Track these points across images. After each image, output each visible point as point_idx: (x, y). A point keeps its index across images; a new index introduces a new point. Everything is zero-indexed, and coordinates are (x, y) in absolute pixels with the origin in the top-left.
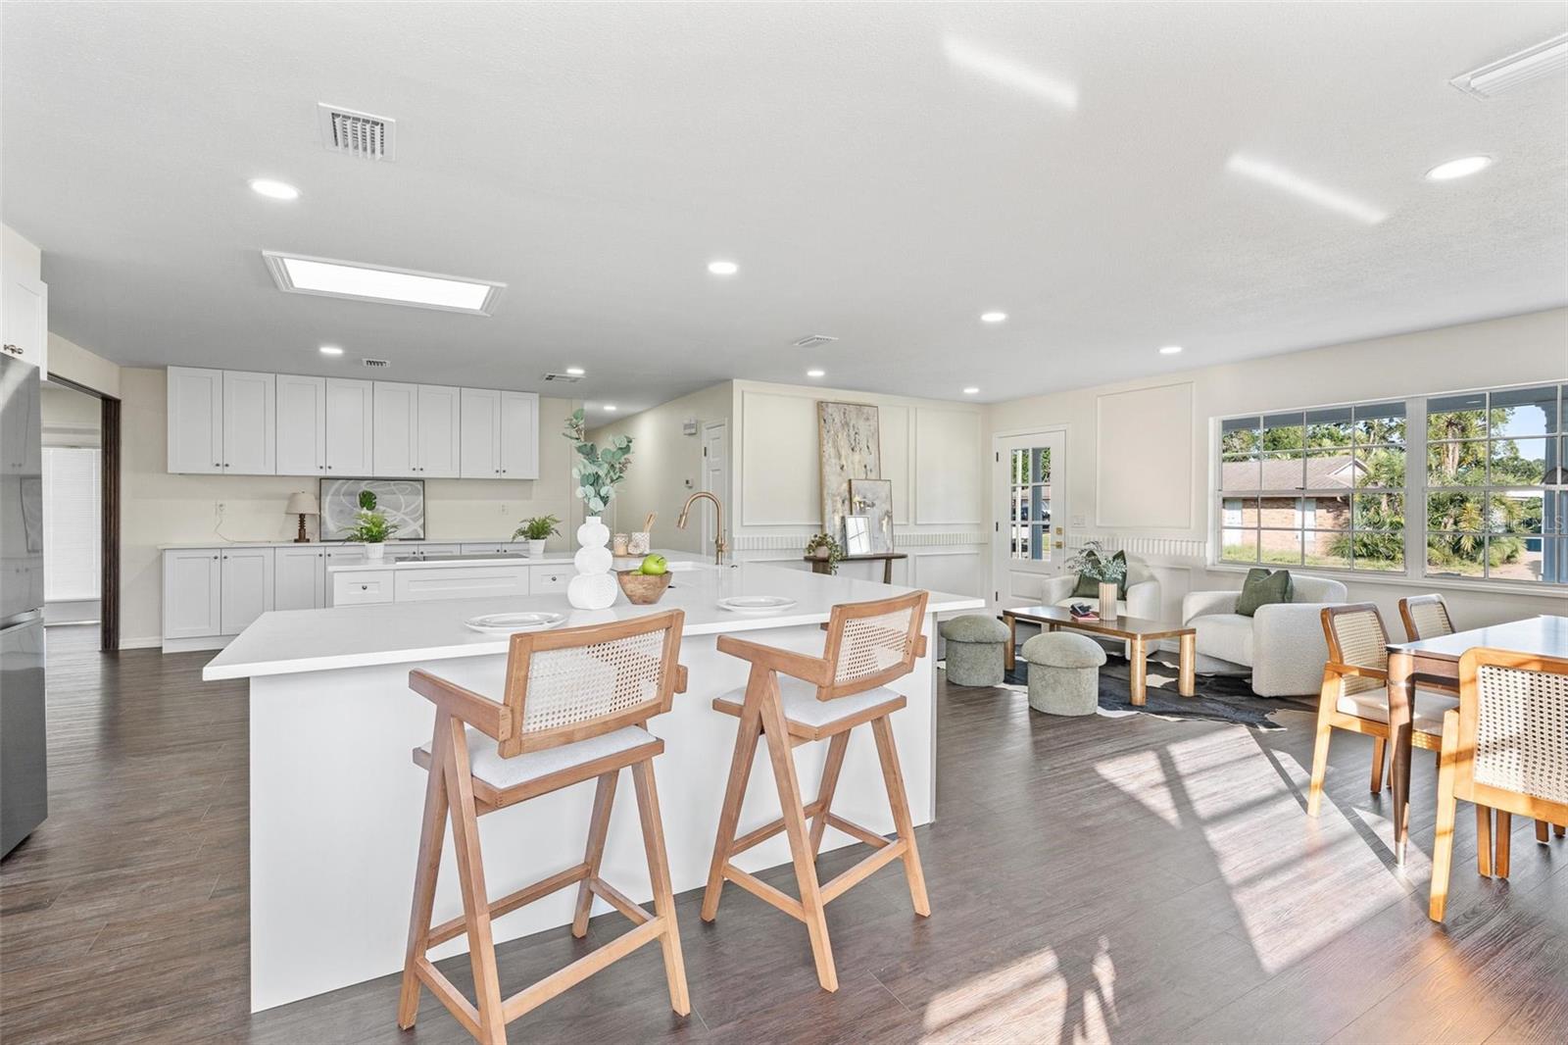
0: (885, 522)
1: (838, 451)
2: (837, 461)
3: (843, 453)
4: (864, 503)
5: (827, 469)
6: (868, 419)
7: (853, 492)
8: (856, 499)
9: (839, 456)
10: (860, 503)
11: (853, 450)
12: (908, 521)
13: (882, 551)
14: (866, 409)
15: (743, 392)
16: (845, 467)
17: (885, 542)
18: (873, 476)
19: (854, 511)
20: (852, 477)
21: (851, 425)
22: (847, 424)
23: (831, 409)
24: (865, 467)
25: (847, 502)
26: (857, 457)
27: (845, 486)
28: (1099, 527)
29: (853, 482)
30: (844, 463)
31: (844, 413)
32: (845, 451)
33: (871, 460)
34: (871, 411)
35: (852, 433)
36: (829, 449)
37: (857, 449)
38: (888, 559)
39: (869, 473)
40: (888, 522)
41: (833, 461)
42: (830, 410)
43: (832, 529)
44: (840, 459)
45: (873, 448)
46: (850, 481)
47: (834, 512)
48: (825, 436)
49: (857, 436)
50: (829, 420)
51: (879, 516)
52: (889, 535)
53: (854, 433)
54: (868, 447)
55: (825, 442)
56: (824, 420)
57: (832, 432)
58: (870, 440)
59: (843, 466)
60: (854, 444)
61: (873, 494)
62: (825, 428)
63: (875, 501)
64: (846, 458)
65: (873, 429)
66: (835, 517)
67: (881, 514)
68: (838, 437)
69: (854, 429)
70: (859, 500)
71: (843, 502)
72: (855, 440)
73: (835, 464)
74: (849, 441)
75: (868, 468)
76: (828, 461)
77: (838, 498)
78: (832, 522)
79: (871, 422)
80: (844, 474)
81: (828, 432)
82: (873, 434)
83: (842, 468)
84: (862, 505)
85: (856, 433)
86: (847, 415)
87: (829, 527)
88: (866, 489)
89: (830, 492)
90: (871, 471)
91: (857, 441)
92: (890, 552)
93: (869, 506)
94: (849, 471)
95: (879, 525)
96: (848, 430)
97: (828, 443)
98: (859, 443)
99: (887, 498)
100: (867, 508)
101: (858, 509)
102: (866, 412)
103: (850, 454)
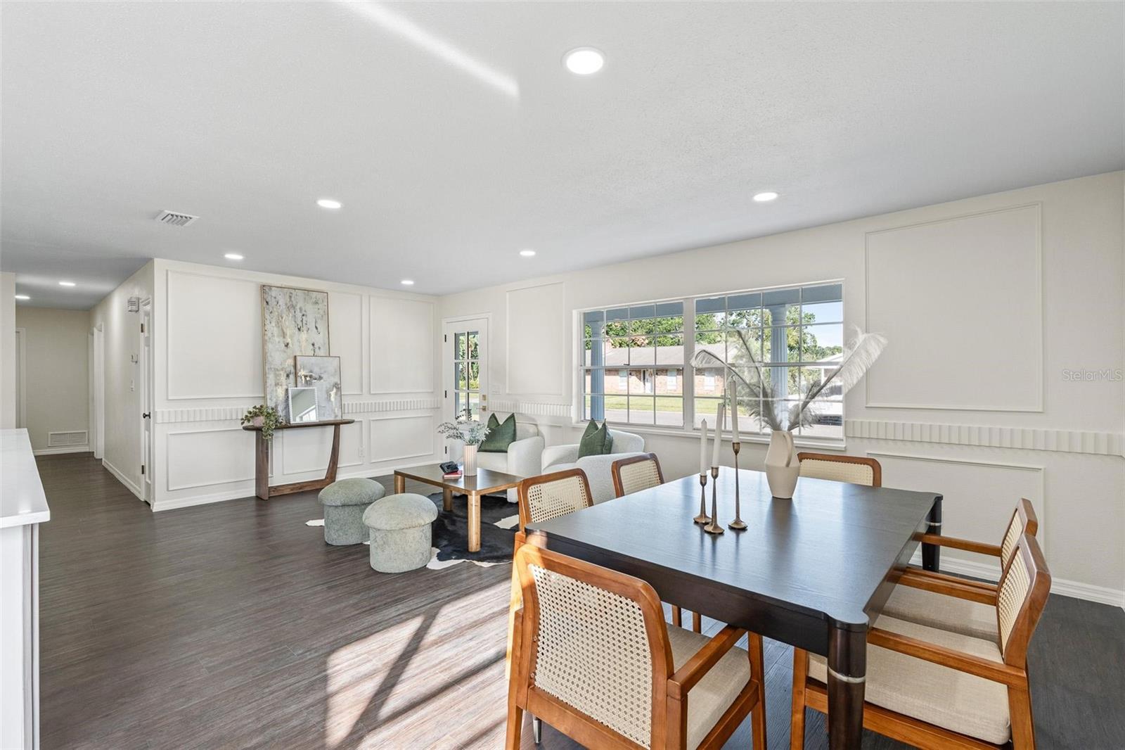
0: (333, 393)
1: (282, 330)
2: (282, 339)
3: (288, 332)
4: (311, 377)
5: (270, 346)
6: (316, 303)
7: (298, 367)
8: (302, 373)
9: (284, 335)
10: (306, 376)
11: (299, 329)
12: (362, 391)
13: (331, 418)
14: (314, 294)
15: (167, 271)
16: (290, 345)
17: (333, 411)
18: (322, 353)
19: (299, 384)
20: (298, 354)
21: (298, 307)
22: (293, 307)
23: (274, 292)
24: (313, 345)
25: (292, 377)
26: (304, 335)
27: (291, 362)
28: (509, 394)
29: (298, 358)
30: (289, 340)
31: (290, 297)
32: (290, 330)
33: (319, 339)
34: (320, 296)
35: (299, 315)
36: (272, 328)
37: (305, 328)
38: (337, 425)
39: (317, 350)
40: (336, 394)
41: (277, 339)
42: (273, 294)
43: (274, 400)
44: (284, 337)
45: (322, 328)
46: (295, 357)
47: (277, 384)
48: (267, 316)
49: (304, 317)
50: (272, 302)
51: (326, 387)
52: (338, 404)
53: (301, 314)
54: (316, 328)
55: (268, 322)
56: (267, 302)
57: (277, 313)
58: (319, 321)
59: (288, 344)
60: (300, 324)
61: (320, 369)
62: (268, 309)
63: (322, 375)
64: (291, 337)
65: (322, 312)
66: (278, 390)
67: (328, 386)
68: (282, 318)
69: (301, 311)
70: (306, 374)
71: (288, 376)
72: (302, 321)
73: (279, 342)
74: (295, 322)
75: (316, 346)
76: (270, 339)
77: (282, 373)
78: (275, 394)
79: (320, 306)
80: (289, 351)
81: (271, 312)
82: (322, 316)
83: (287, 345)
84: (308, 379)
85: (303, 315)
86: (293, 299)
87: (270, 399)
88: (312, 364)
89: (272, 366)
90: (319, 348)
91: (304, 322)
92: (339, 418)
93: (316, 379)
94: (295, 348)
95: (327, 396)
96: (295, 312)
97: (271, 323)
98: (306, 324)
99: (335, 372)
100: (314, 381)
101: (304, 382)
102: (315, 297)
103: (297, 333)
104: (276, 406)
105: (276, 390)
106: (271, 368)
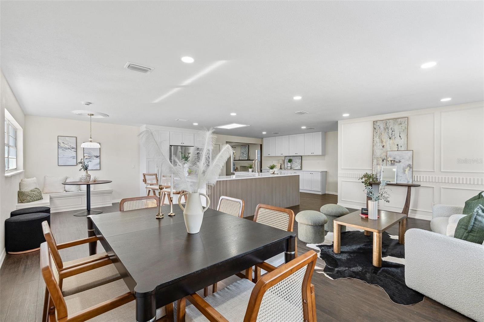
0: (407, 170)
1: (381, 139)
2: (381, 144)
3: (384, 140)
4: (394, 161)
5: (375, 147)
6: (401, 124)
7: (388, 156)
8: (389, 159)
9: (382, 142)
10: (391, 161)
11: (390, 138)
13: (405, 182)
14: (400, 120)
15: (342, 124)
17: (407, 179)
18: (402, 149)
19: (388, 164)
20: (388, 150)
21: (390, 128)
22: (388, 128)
24: (398, 145)
26: (391, 141)
27: (385, 154)
30: (384, 144)
31: (386, 124)
33: (402, 142)
34: (404, 120)
35: (390, 131)
37: (393, 137)
38: (409, 186)
39: (400, 148)
40: (409, 170)
41: (379, 144)
42: (378, 124)
43: (376, 171)
44: (382, 143)
45: (403, 136)
46: (387, 152)
47: (378, 164)
48: (375, 135)
49: (393, 132)
50: (377, 128)
51: (403, 167)
52: (410, 176)
53: (391, 131)
54: (400, 136)
55: (375, 137)
56: (375, 128)
57: (379, 133)
58: (401, 133)
59: (384, 146)
60: (391, 136)
61: (400, 157)
62: (375, 131)
63: (401, 160)
64: (386, 143)
65: (403, 128)
66: (378, 167)
67: (405, 166)
68: (382, 134)
69: (391, 130)
70: (391, 160)
71: (383, 160)
72: (392, 134)
73: (379, 145)
74: (388, 135)
76: (375, 144)
77: (380, 159)
78: (376, 169)
79: (403, 125)
80: (384, 149)
81: (377, 133)
82: (404, 130)
83: (383, 146)
84: (392, 162)
85: (393, 131)
87: (374, 171)
88: (395, 155)
89: (376, 156)
90: (401, 146)
91: (393, 134)
92: (410, 183)
93: (397, 162)
94: (388, 147)
95: (403, 171)
96: (388, 130)
97: (376, 137)
98: (394, 135)
99: (410, 158)
100: (396, 163)
101: (390, 163)
102: (400, 121)
103: (389, 140)
104: (377, 174)
105: (377, 167)
106: (375, 157)
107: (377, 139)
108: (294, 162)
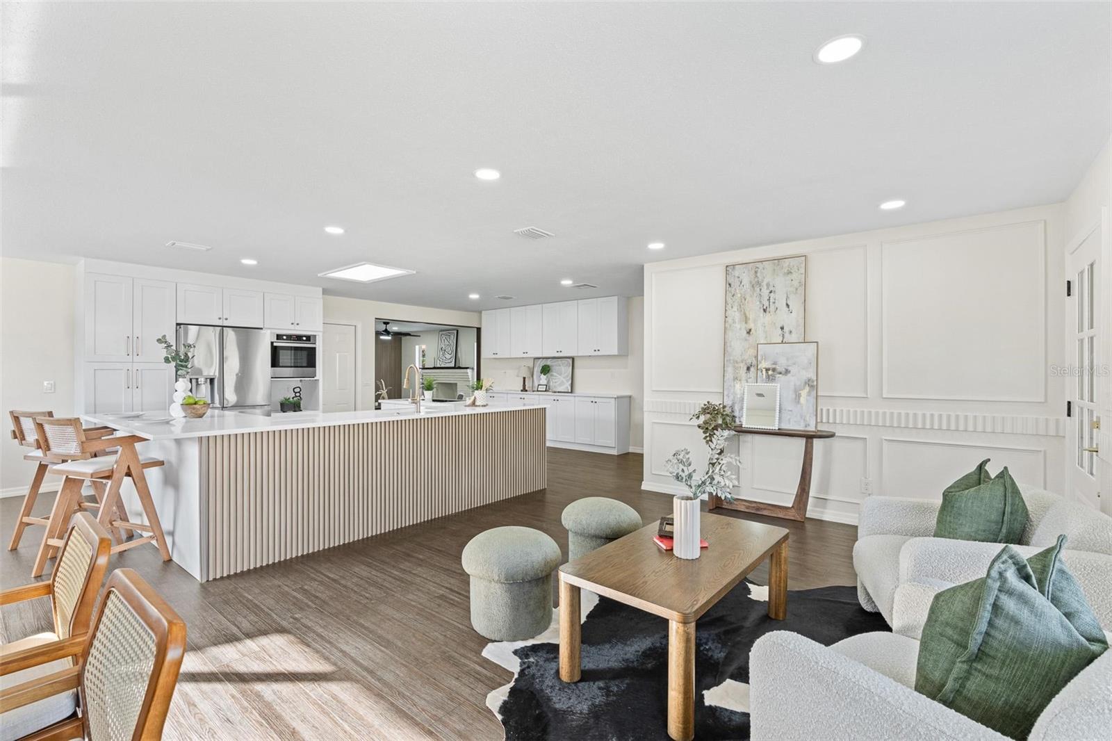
0: (804, 393)
1: (745, 314)
2: (744, 325)
3: (751, 316)
4: (774, 370)
5: (733, 335)
6: (789, 273)
7: (759, 358)
8: (764, 365)
9: (746, 320)
10: (767, 370)
11: (765, 311)
13: (799, 427)
14: (786, 263)
15: (652, 274)
16: (753, 331)
17: (804, 417)
18: (793, 338)
19: (759, 379)
20: (760, 342)
21: (764, 284)
22: (759, 284)
23: (738, 271)
24: (782, 328)
25: (752, 370)
26: (768, 318)
27: (752, 351)
29: (761, 347)
30: (751, 325)
31: (756, 272)
32: (754, 312)
33: (791, 320)
34: (796, 262)
35: (765, 292)
37: (772, 308)
38: (809, 437)
39: (787, 335)
40: (809, 394)
41: (738, 326)
42: (737, 273)
43: (732, 397)
44: (746, 323)
45: (796, 305)
46: (757, 345)
47: (735, 379)
48: (729, 301)
49: (772, 294)
50: (735, 283)
51: (795, 385)
52: (812, 409)
53: (768, 291)
54: (788, 305)
55: (729, 306)
56: (730, 284)
57: (739, 295)
58: (792, 297)
59: (750, 330)
60: (766, 304)
61: (788, 360)
62: (730, 292)
63: (789, 368)
64: (755, 321)
65: (796, 283)
66: (737, 385)
67: (798, 383)
68: (745, 300)
69: (768, 288)
70: (767, 367)
71: (748, 369)
72: (769, 300)
73: (740, 329)
74: (760, 302)
75: (786, 329)
76: (730, 326)
77: (742, 365)
78: (732, 391)
79: (794, 276)
80: (751, 338)
81: (733, 296)
82: (797, 289)
83: (749, 332)
84: (770, 372)
85: (771, 292)
86: (758, 274)
87: (728, 396)
88: (777, 354)
89: (732, 358)
90: (790, 332)
91: (772, 300)
92: (812, 428)
93: (780, 373)
94: (759, 335)
95: (794, 396)
96: (761, 290)
97: (732, 307)
98: (774, 303)
99: (810, 363)
100: (778, 375)
101: (764, 377)
102: (789, 265)
103: (762, 315)
104: (733, 404)
105: (734, 386)
106: (730, 360)
107: (734, 314)
108: (555, 374)
